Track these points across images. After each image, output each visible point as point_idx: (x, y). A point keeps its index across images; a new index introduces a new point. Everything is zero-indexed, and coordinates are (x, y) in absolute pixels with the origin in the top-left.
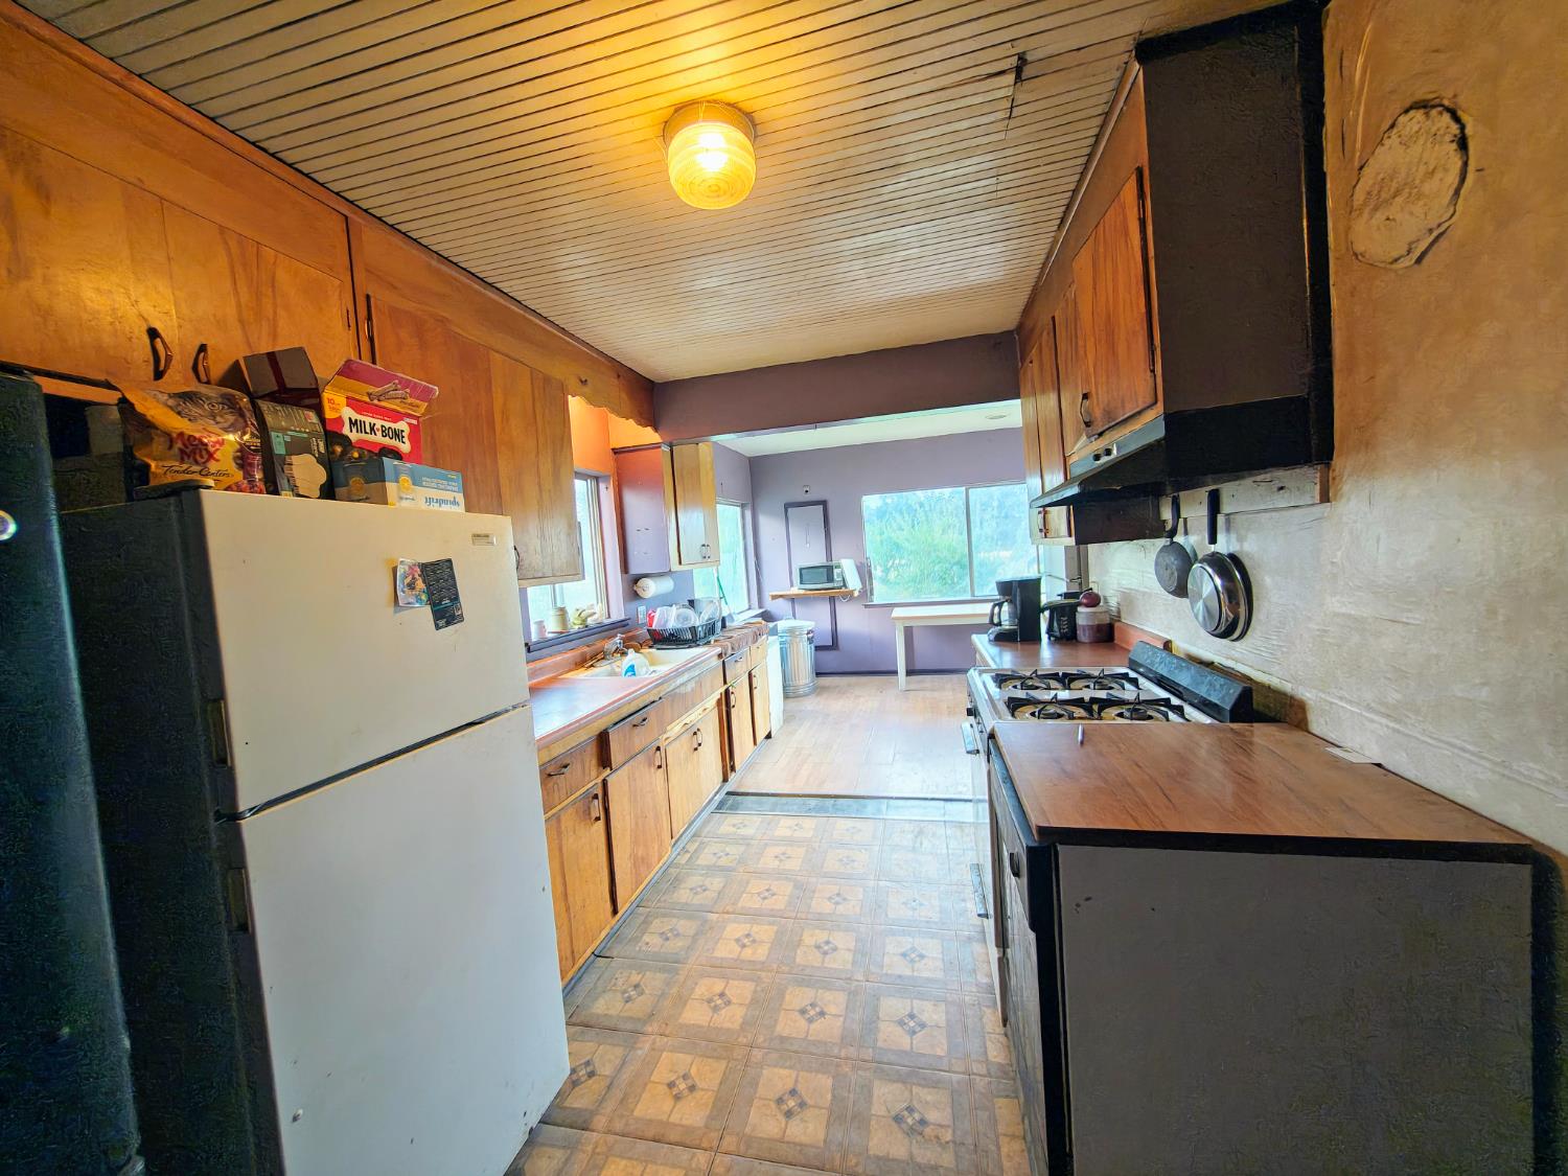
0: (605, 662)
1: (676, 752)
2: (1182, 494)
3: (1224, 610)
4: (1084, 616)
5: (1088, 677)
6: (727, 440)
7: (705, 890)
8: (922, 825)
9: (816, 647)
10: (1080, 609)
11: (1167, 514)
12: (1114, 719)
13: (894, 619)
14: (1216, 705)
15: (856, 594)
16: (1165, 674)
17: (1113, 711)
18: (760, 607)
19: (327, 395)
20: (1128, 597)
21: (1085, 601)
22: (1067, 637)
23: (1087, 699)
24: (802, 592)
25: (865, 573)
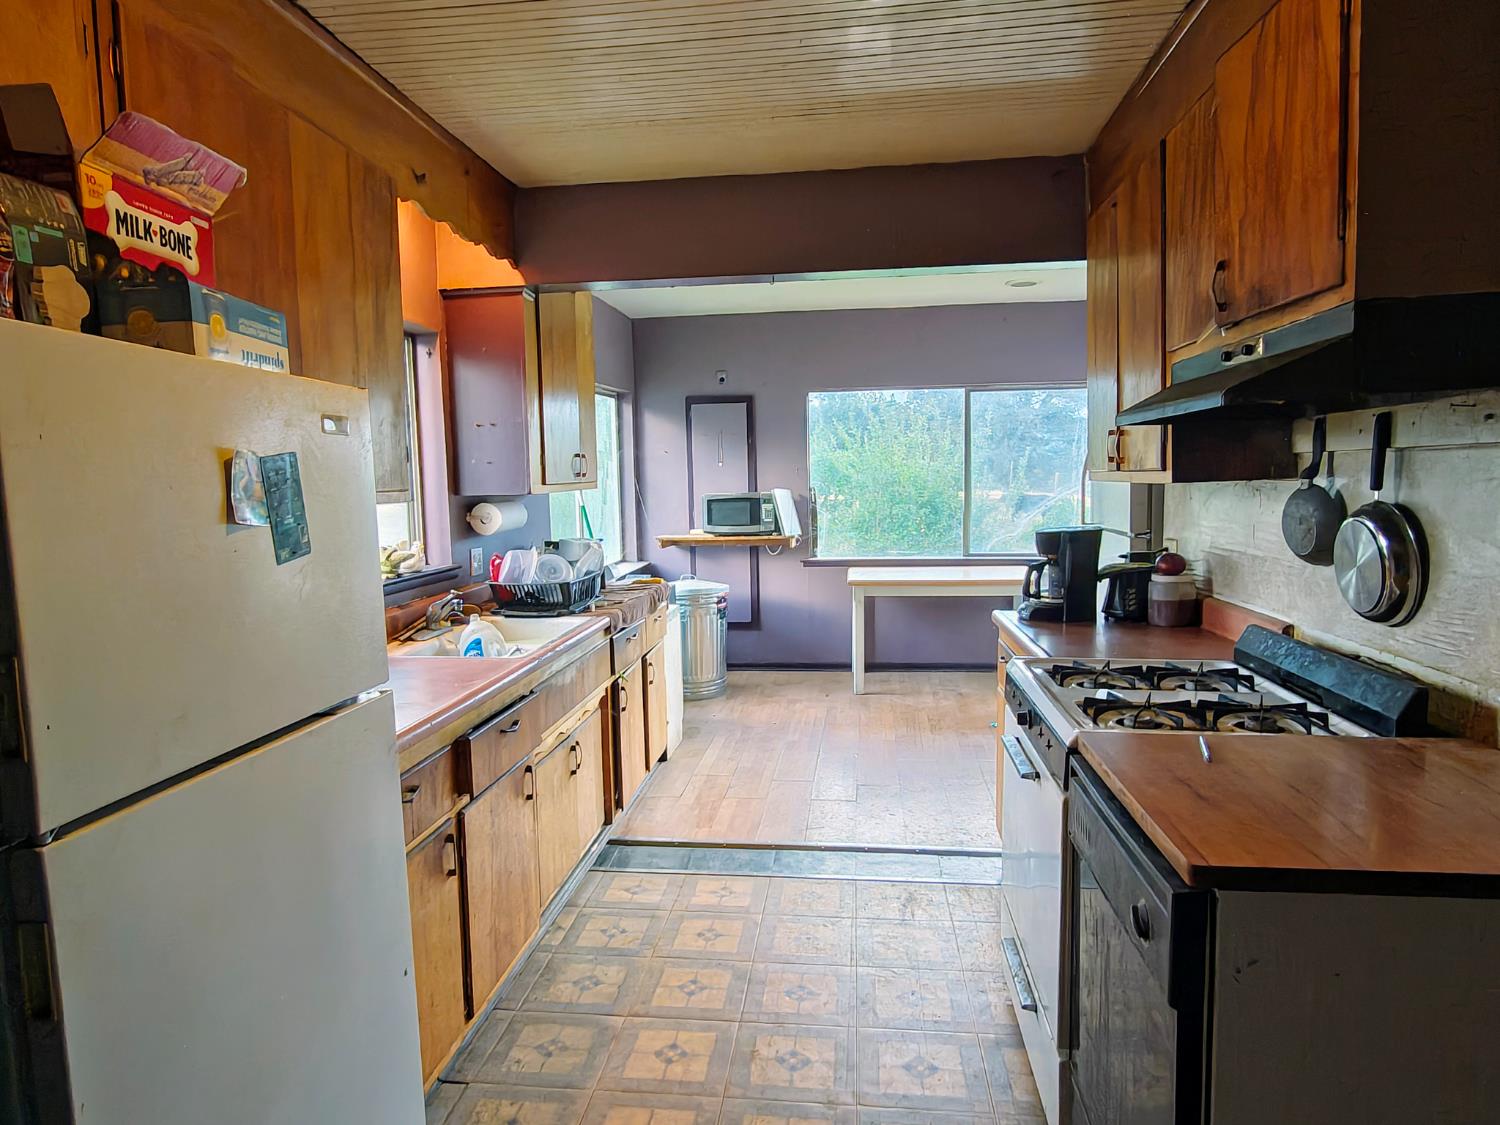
0: (428, 634)
1: (548, 775)
2: (1331, 418)
3: (1388, 583)
4: (1160, 586)
5: (1185, 673)
6: (603, 289)
7: (596, 984)
8: (912, 888)
9: (729, 624)
10: (1155, 577)
11: (1304, 445)
12: (1233, 731)
13: (852, 584)
14: (1376, 712)
15: (793, 544)
16: (1294, 671)
17: (1228, 721)
18: (640, 559)
19: (85, 169)
20: (1224, 564)
21: (1163, 566)
22: (1132, 616)
23: (1194, 702)
24: (710, 537)
25: (807, 512)
